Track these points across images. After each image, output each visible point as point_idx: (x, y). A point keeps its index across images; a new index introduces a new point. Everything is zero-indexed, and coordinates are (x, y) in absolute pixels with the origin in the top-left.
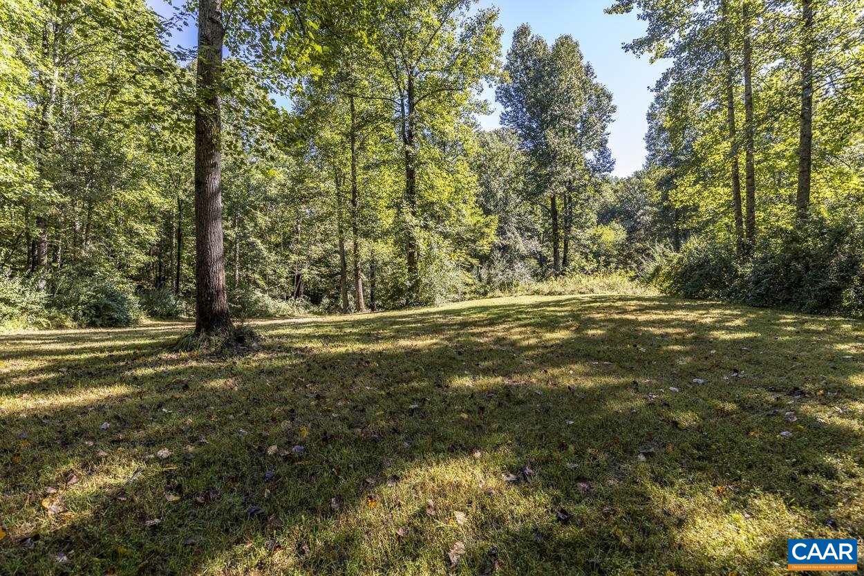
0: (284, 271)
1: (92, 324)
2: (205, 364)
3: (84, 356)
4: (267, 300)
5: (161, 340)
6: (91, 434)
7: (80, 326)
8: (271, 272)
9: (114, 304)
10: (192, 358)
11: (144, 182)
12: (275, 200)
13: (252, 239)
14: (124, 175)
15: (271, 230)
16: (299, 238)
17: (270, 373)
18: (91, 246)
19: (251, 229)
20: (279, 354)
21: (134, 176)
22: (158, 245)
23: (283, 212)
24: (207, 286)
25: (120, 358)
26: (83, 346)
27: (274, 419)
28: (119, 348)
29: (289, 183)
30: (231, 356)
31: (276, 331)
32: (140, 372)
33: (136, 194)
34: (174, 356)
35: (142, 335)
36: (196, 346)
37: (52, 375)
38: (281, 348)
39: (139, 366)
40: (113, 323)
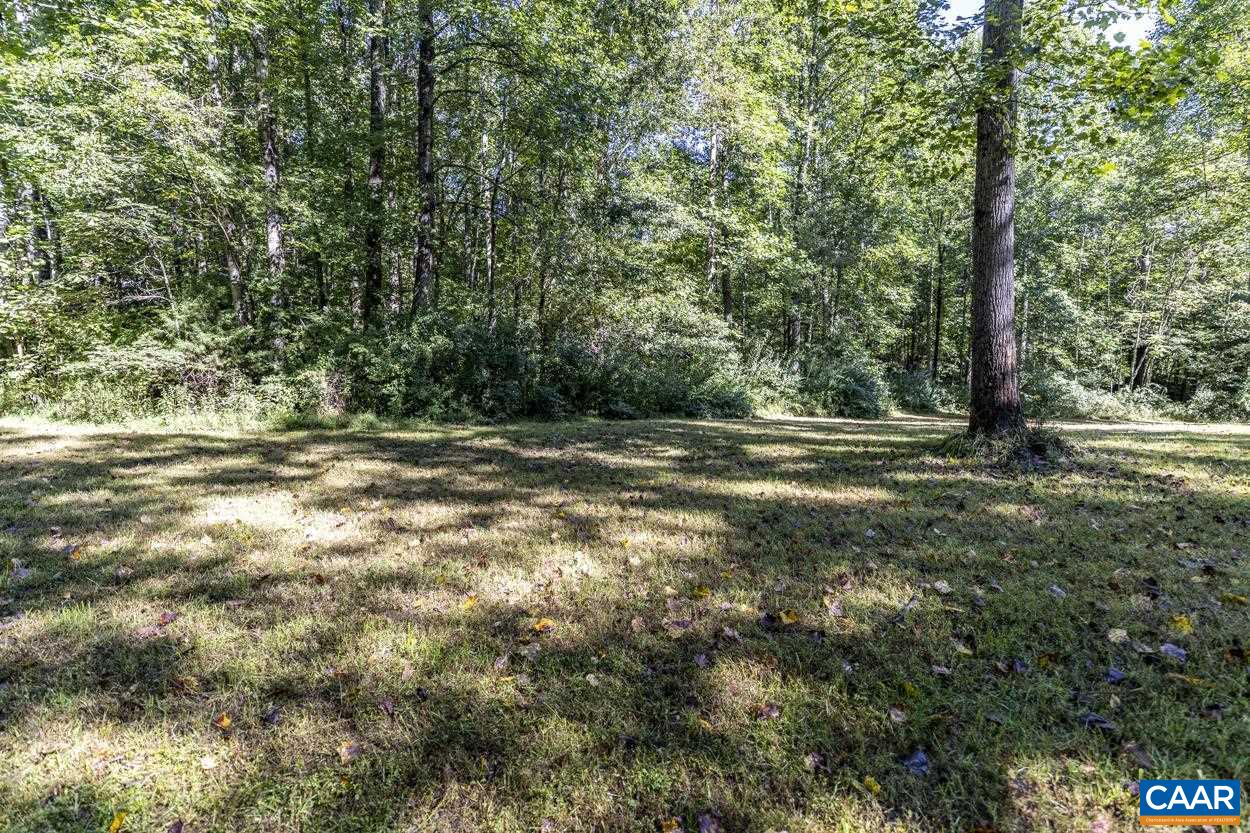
0: (1111, 341)
1: (841, 414)
2: (984, 478)
3: (839, 449)
4: (1075, 389)
5: (921, 438)
6: (856, 539)
7: (829, 415)
8: (1085, 344)
9: (863, 390)
10: (965, 467)
11: (896, 232)
12: (1100, 219)
13: (1051, 292)
14: (875, 227)
15: (1089, 271)
16: (1147, 278)
17: (1097, 509)
18: (839, 320)
19: (1050, 275)
20: (1111, 481)
21: (885, 226)
22: (912, 314)
23: (1113, 237)
24: (987, 366)
25: (875, 457)
26: (837, 437)
27: (1114, 587)
28: (874, 444)
29: (1131, 182)
30: (1023, 473)
31: (1102, 442)
32: (901, 476)
33: (889, 249)
34: (940, 462)
35: (897, 430)
36: (969, 451)
37: (813, 466)
38: (1113, 470)
39: (899, 468)
40: (862, 413)
